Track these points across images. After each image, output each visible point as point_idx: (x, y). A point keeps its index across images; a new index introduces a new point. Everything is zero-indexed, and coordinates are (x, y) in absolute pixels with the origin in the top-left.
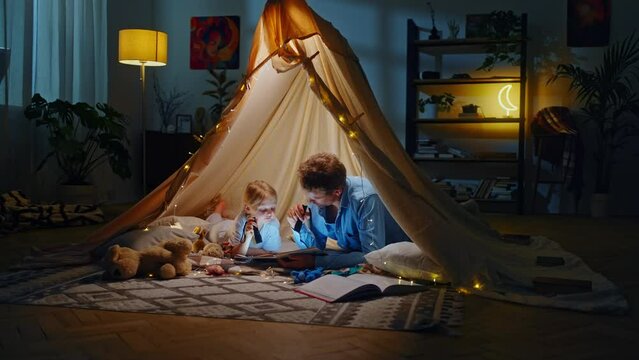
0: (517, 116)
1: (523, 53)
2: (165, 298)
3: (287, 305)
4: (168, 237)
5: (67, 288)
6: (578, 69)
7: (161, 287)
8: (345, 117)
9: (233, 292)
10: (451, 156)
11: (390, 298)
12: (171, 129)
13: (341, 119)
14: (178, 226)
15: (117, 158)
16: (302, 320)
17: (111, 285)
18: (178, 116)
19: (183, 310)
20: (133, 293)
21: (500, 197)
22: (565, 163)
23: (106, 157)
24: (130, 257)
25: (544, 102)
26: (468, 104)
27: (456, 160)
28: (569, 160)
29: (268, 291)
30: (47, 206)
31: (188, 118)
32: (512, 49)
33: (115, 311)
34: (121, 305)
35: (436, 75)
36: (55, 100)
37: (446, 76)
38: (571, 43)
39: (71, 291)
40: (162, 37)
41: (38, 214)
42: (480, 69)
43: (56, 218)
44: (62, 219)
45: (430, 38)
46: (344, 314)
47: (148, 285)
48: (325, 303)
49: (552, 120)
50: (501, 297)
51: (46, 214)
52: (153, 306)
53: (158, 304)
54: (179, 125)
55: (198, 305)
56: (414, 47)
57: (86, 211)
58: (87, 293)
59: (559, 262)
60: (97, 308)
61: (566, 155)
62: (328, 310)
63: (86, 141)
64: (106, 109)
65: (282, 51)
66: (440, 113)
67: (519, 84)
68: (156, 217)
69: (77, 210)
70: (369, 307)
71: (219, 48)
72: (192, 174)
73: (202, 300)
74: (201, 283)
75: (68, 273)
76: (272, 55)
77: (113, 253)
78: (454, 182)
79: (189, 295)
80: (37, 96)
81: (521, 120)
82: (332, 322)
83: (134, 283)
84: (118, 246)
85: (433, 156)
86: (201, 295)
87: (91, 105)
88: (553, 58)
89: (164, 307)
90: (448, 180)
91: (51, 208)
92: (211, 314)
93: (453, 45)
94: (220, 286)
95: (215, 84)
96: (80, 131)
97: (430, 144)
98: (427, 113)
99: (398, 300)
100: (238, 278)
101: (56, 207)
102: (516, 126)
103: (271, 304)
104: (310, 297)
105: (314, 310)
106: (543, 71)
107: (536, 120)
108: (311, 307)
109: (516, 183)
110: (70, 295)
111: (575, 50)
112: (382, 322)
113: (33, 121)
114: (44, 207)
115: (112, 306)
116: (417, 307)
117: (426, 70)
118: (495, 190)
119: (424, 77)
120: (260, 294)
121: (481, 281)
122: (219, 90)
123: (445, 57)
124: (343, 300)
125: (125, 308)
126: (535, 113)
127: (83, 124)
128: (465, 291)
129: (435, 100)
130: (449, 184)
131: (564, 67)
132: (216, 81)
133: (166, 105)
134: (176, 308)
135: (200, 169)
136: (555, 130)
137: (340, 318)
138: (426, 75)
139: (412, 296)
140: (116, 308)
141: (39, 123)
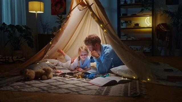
0: (151, 26)
1: (153, 7)
2: (44, 87)
3: (86, 88)
4: (45, 66)
5: (11, 84)
6: (170, 11)
7: (43, 82)
8: (102, 25)
9: (67, 84)
10: (131, 39)
11: (121, 85)
12: (46, 33)
13: (101, 25)
14: (48, 62)
15: (29, 42)
16: (92, 94)
17: (26, 82)
18: (48, 29)
19: (50, 91)
20: (33, 85)
21: (147, 51)
22: (166, 40)
23: (26, 41)
24: (32, 73)
25: (159, 22)
26: (136, 23)
27: (133, 40)
28: (168, 39)
29: (79, 83)
30: (8, 57)
31: (51, 30)
32: (149, 6)
33: (26, 92)
34: (29, 90)
35: (126, 15)
36: (9, 24)
37: (129, 15)
38: (167, 4)
39: (13, 85)
40: (42, 4)
41: (5, 60)
42: (140, 12)
43: (11, 61)
44: (13, 61)
45: (124, 3)
46: (106, 91)
47: (39, 82)
48: (99, 87)
49: (162, 27)
50: (158, 83)
51: (7, 60)
52: (40, 90)
53: (41, 89)
54: (48, 32)
55: (55, 89)
56: (119, 6)
57: (20, 58)
58: (18, 85)
59: (171, 70)
60: (21, 91)
61: (167, 38)
62: (100, 89)
63: (20, 37)
64: (25, 27)
65: (81, 3)
66: (127, 26)
67: (151, 17)
68: (41, 60)
69: (17, 58)
70: (114, 88)
71: (60, 8)
72: (52, 45)
73: (57, 87)
74: (56, 81)
75: (12, 79)
76: (78, 5)
77: (26, 72)
78: (132, 47)
79: (52, 85)
80: (4, 23)
81: (152, 28)
82: (103, 94)
83: (34, 81)
84: (28, 69)
85: (126, 39)
86: (56, 85)
87: (20, 25)
88: (162, 8)
89: (43, 90)
90: (131, 46)
91: (9, 58)
92: (60, 92)
93: (131, 5)
94: (63, 82)
95: (59, 19)
96: (18, 34)
97: (125, 35)
98: (124, 26)
99: (123, 85)
100: (69, 79)
101: (11, 57)
102: (151, 29)
103: (80, 88)
104: (94, 85)
105: (96, 90)
106: (159, 12)
107: (157, 27)
108: (94, 89)
109: (151, 47)
110: (12, 86)
111: (168, 6)
112: (120, 94)
113: (3, 31)
114: (6, 57)
115: (26, 90)
116: (130, 87)
117: (123, 13)
118: (145, 49)
119: (122, 15)
120: (76, 84)
121: (150, 78)
122: (60, 21)
123: (129, 9)
124: (105, 85)
125: (30, 91)
126: (156, 25)
127: (19, 32)
128: (145, 81)
129: (126, 22)
130: (131, 47)
131: (165, 11)
132: (59, 18)
133: (44, 26)
134: (48, 90)
135: (55, 44)
136: (163, 30)
137: (105, 92)
138: (123, 15)
139: (127, 84)
140: (27, 91)
141: (4, 32)
